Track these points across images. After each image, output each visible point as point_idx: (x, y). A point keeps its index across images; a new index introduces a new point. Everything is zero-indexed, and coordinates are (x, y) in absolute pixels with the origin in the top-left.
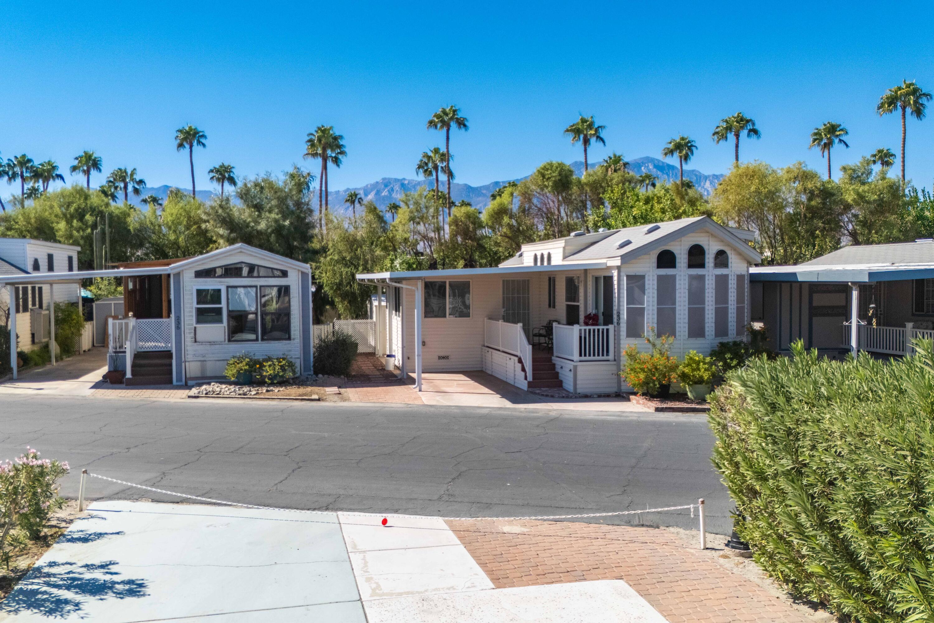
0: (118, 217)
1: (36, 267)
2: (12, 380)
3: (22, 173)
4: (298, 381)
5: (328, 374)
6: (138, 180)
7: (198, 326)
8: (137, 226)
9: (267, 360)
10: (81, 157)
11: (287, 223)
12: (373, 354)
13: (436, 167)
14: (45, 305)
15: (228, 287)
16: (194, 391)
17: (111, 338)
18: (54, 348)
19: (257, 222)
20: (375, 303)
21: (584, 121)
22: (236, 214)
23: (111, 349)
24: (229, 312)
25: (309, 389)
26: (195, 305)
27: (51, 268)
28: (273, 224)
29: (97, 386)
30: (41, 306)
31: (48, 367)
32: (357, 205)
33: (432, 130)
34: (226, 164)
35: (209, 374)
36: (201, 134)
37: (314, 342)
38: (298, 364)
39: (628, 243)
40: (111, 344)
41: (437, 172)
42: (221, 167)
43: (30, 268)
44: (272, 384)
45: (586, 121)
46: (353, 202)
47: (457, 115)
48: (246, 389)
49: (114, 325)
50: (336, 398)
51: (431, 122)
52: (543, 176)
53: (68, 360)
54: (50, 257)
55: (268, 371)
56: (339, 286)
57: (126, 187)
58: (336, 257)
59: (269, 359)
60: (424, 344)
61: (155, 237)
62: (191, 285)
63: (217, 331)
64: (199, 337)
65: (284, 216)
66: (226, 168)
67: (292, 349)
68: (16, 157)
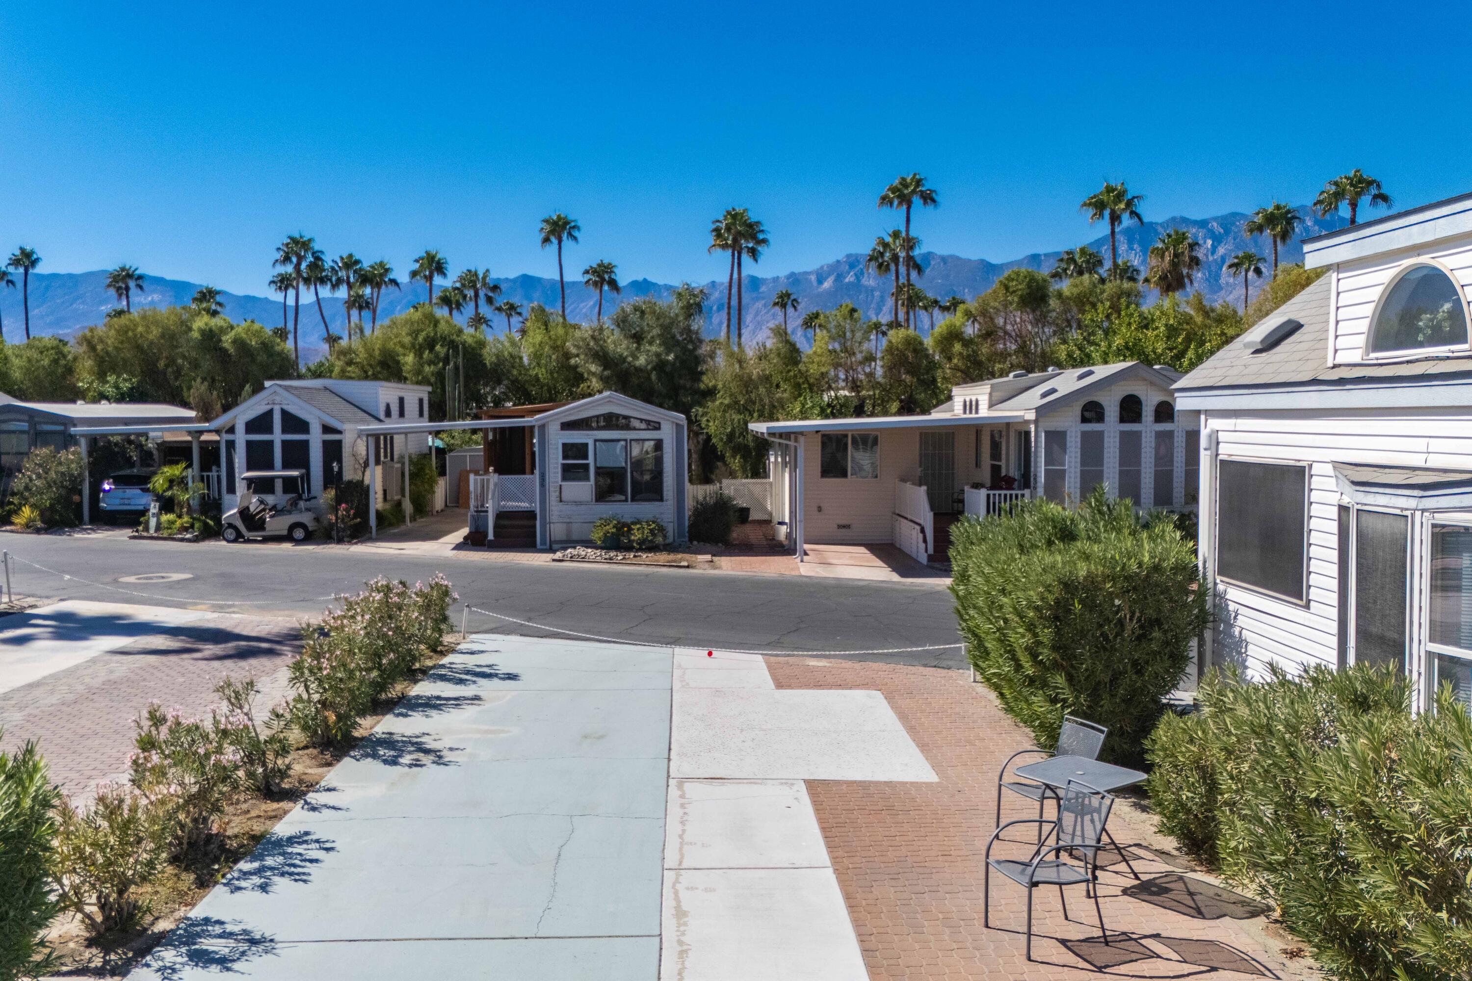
0: (473, 349)
1: (388, 413)
2: (370, 540)
3: (348, 277)
4: (670, 548)
5: (704, 541)
6: (491, 285)
7: (564, 484)
8: (494, 359)
9: (635, 523)
10: (422, 259)
11: (671, 357)
12: (768, 522)
13: (895, 258)
14: (396, 457)
15: (596, 441)
16: (559, 555)
17: (472, 496)
18: (408, 507)
19: (636, 358)
20: (772, 459)
21: (1109, 190)
22: (611, 347)
23: (472, 507)
24: (597, 469)
25: (680, 556)
26: (561, 461)
27: (402, 414)
28: (654, 358)
29: (458, 547)
30: (392, 459)
31: (403, 528)
32: (790, 310)
33: (886, 209)
34: (606, 262)
35: (575, 537)
36: (573, 224)
37: (689, 504)
38: (671, 529)
39: (1053, 391)
40: (472, 503)
41: (897, 265)
42: (599, 265)
43: (382, 416)
44: (640, 549)
45: (1113, 190)
46: (784, 306)
47: (923, 185)
48: (612, 554)
49: (476, 481)
50: (707, 565)
51: (884, 198)
53: (422, 521)
54: (401, 400)
55: (636, 536)
56: (731, 436)
57: (477, 295)
58: (726, 402)
59: (638, 522)
60: (820, 509)
61: (515, 372)
62: (557, 438)
63: (584, 489)
64: (565, 496)
65: (668, 347)
66: (605, 267)
67: (664, 511)
68: (341, 257)
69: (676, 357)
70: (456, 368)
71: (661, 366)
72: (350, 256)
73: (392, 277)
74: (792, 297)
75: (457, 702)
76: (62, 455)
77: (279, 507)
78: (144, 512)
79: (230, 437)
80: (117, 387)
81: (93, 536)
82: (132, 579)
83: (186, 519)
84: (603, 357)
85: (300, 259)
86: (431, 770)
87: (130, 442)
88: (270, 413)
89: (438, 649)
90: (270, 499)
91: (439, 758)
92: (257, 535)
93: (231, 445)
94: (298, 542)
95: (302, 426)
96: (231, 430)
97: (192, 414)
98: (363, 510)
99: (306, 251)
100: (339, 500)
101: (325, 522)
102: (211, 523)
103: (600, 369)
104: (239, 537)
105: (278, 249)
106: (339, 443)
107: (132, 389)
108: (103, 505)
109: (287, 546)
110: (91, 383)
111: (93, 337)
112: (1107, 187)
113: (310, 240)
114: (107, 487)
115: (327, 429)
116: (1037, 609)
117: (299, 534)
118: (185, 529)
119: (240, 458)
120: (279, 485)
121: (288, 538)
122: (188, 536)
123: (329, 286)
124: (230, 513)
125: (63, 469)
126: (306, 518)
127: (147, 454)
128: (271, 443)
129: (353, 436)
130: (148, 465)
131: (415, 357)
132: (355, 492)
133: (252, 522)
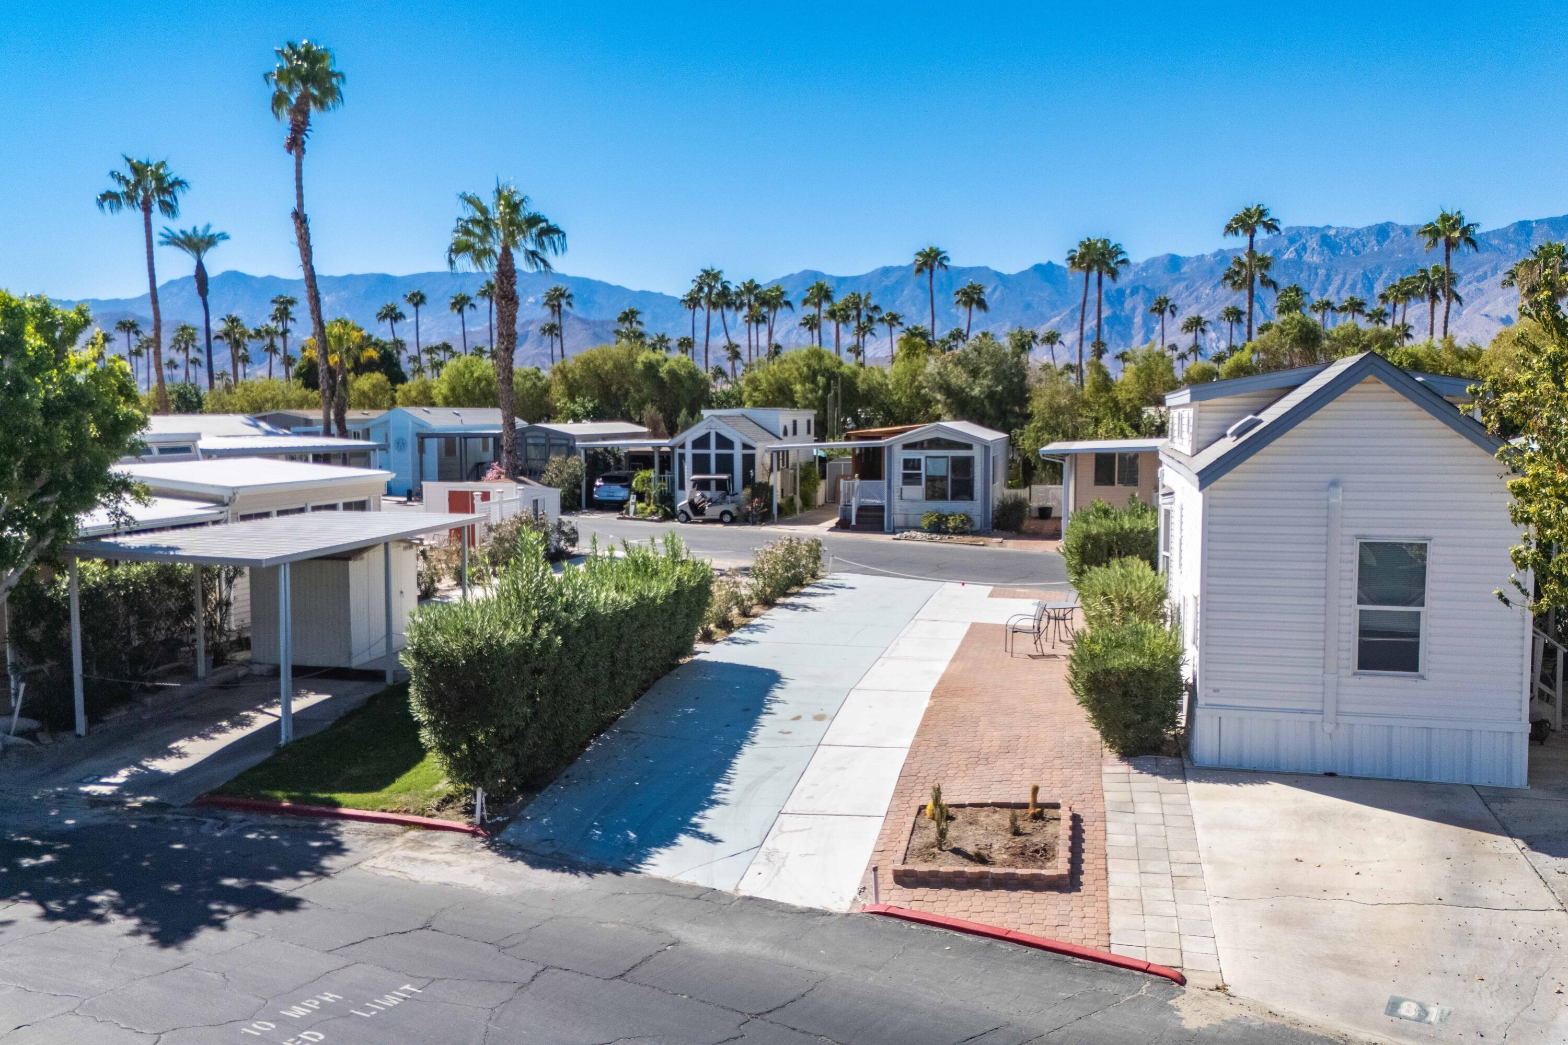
1: (785, 433)
2: (773, 523)
3: (749, 301)
4: (975, 533)
5: (1002, 529)
6: (872, 306)
7: (905, 487)
8: (865, 387)
9: (951, 515)
10: (813, 288)
13: (1250, 277)
14: (790, 465)
15: (927, 457)
16: (898, 536)
17: (842, 495)
18: (798, 501)
19: (972, 389)
21: (1445, 218)
22: (953, 380)
23: (842, 503)
24: (927, 476)
25: (980, 538)
26: (902, 471)
27: (795, 433)
28: (986, 390)
29: (831, 529)
30: (788, 467)
31: (794, 517)
33: (1231, 234)
34: (975, 284)
35: (911, 524)
36: (943, 255)
37: (994, 502)
38: (978, 521)
40: (842, 500)
42: (969, 287)
43: (781, 435)
44: (954, 533)
45: (1449, 219)
46: (1162, 311)
47: (1266, 215)
48: (934, 536)
49: (845, 484)
50: (997, 545)
53: (807, 513)
54: (795, 423)
55: (951, 524)
57: (859, 315)
58: (1039, 425)
59: (953, 514)
61: (882, 397)
62: (900, 456)
63: (917, 492)
64: (905, 496)
65: (997, 380)
66: (974, 288)
67: (974, 508)
68: (744, 284)
69: (1004, 388)
70: (836, 394)
71: (991, 395)
72: (752, 281)
73: (785, 299)
74: (1170, 303)
75: (824, 595)
76: (570, 461)
77: (714, 500)
78: (626, 501)
79: (681, 451)
80: (584, 407)
81: (592, 517)
83: (653, 507)
84: (947, 389)
85: (711, 288)
86: (810, 612)
87: (609, 452)
88: (708, 435)
89: (814, 576)
90: (708, 494)
91: (814, 610)
92: (699, 519)
93: (682, 456)
94: (726, 524)
95: (729, 444)
96: (683, 446)
97: (645, 429)
98: (769, 503)
99: (716, 281)
100: (754, 495)
101: (744, 511)
102: (669, 510)
103: (944, 397)
104: (688, 520)
105: (694, 281)
106: (753, 456)
107: (594, 408)
108: (596, 496)
109: (719, 526)
110: (565, 404)
111: (565, 368)
112: (1442, 216)
113: (719, 272)
114: (598, 483)
115: (746, 446)
116: (1075, 548)
117: (727, 518)
118: (653, 513)
119: (688, 467)
120: (713, 484)
121: (719, 521)
122: (656, 518)
123: (734, 308)
124: (682, 503)
125: (570, 471)
126: (731, 508)
127: (618, 460)
128: (708, 456)
129: (763, 451)
130: (619, 469)
131: (803, 385)
132: (764, 491)
133: (696, 509)
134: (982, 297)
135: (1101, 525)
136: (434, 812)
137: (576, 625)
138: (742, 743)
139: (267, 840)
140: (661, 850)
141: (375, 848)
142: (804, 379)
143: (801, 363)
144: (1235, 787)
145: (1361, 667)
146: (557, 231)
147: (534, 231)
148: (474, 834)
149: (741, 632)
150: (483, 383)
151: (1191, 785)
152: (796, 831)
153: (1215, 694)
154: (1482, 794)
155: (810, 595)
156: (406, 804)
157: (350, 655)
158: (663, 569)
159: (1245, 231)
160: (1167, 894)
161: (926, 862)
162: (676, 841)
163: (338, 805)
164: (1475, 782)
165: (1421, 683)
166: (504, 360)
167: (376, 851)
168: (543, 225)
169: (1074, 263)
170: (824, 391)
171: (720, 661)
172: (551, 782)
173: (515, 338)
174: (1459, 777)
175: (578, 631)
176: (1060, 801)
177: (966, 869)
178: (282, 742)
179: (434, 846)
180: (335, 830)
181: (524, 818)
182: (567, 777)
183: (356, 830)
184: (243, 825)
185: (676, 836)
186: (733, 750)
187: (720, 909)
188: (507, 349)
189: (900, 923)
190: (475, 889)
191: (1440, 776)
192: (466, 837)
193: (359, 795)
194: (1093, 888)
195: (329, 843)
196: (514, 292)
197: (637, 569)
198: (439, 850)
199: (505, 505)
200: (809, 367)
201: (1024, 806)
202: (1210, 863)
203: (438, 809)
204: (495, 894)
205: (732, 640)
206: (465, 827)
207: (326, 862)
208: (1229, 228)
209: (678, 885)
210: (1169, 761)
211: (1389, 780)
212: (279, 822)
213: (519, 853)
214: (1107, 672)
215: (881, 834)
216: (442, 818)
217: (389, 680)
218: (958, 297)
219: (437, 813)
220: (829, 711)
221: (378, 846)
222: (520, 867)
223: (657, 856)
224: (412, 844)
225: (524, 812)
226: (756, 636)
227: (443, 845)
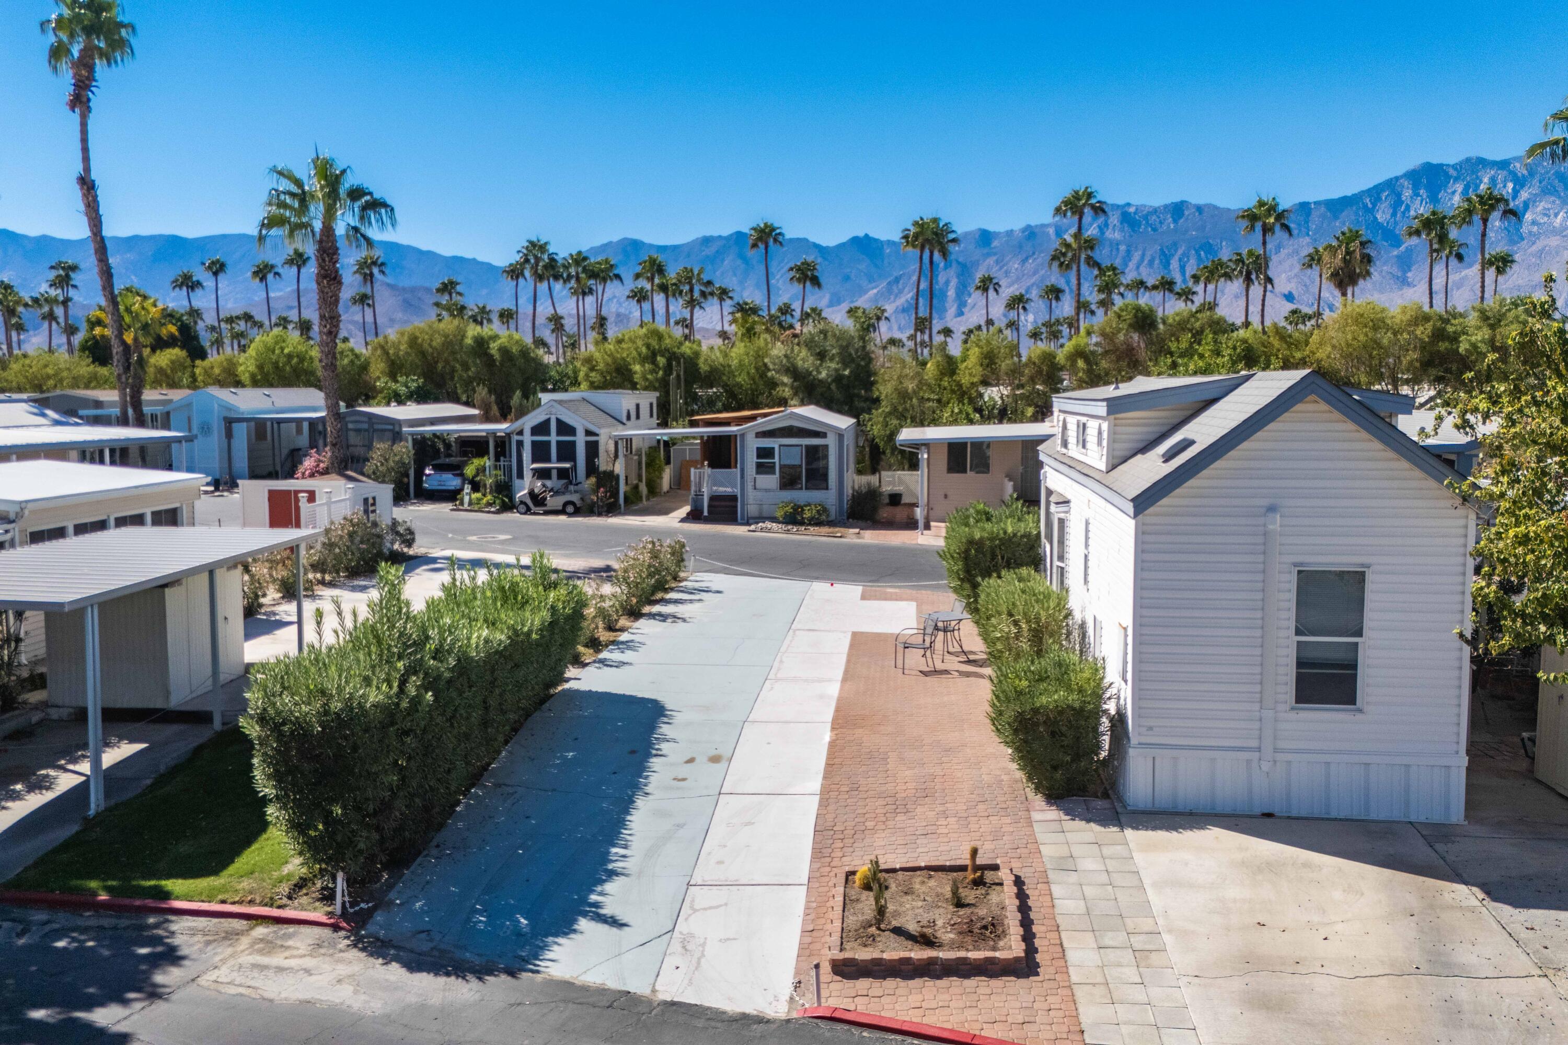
0: (691, 359)
1: (629, 418)
2: (620, 514)
3: (577, 273)
4: (831, 524)
5: (857, 519)
6: (705, 280)
7: (757, 476)
8: (707, 368)
9: (806, 505)
10: (646, 262)
12: (910, 505)
14: (635, 452)
15: (780, 446)
16: (753, 527)
17: (693, 484)
18: (643, 489)
19: (820, 373)
21: (1261, 204)
22: (800, 363)
23: (693, 491)
24: (781, 467)
25: (837, 529)
26: (755, 460)
27: (638, 417)
28: (833, 373)
29: (683, 520)
30: (632, 454)
31: (641, 505)
34: (809, 260)
35: (765, 515)
36: (778, 231)
37: (848, 491)
38: (833, 511)
40: (693, 488)
42: (802, 264)
44: (810, 524)
45: (1265, 204)
46: (986, 290)
47: (1094, 198)
48: (790, 527)
49: (695, 473)
50: (854, 536)
52: (1119, 316)
53: (654, 500)
54: (638, 406)
55: (807, 514)
58: (887, 410)
59: (809, 505)
60: (946, 496)
61: (725, 378)
62: (753, 444)
63: (771, 481)
64: (758, 486)
65: (845, 364)
66: (808, 265)
67: (829, 497)
68: (571, 255)
69: (851, 372)
70: (678, 376)
71: (838, 379)
72: (580, 253)
73: (616, 272)
74: (995, 281)
75: (691, 601)
76: (396, 448)
78: (460, 490)
79: (519, 438)
80: (407, 387)
81: (422, 508)
82: (474, 538)
83: (489, 497)
84: (793, 371)
85: (537, 259)
86: (681, 624)
87: (438, 437)
88: (548, 421)
89: (675, 578)
90: (549, 483)
91: (684, 620)
92: (540, 510)
93: (520, 444)
94: (569, 515)
95: (571, 431)
96: (521, 433)
97: (476, 412)
98: (615, 493)
99: (542, 253)
100: (599, 485)
101: (589, 501)
102: (507, 500)
103: (791, 380)
104: (528, 511)
105: (519, 252)
106: (596, 443)
107: (419, 387)
108: (426, 485)
109: (563, 518)
110: (386, 383)
111: (388, 344)
112: (1259, 201)
113: (546, 243)
114: (427, 472)
115: (588, 433)
117: (570, 509)
118: (489, 504)
119: (527, 455)
120: (554, 474)
121: (562, 512)
122: (492, 509)
123: (561, 281)
124: (521, 493)
125: (397, 458)
126: (575, 498)
127: (448, 446)
128: (549, 443)
129: (607, 436)
130: (449, 456)
131: (643, 366)
132: (608, 480)
133: (537, 500)
134: (816, 273)
135: (983, 529)
136: (285, 901)
137: (447, 675)
138: (634, 794)
139: (82, 949)
140: (560, 940)
141: (215, 954)
142: (643, 360)
143: (640, 343)
144: (1175, 833)
145: (1299, 700)
146: (385, 205)
147: (357, 204)
148: (336, 928)
149: (611, 651)
150: (295, 360)
151: (1129, 833)
152: (711, 908)
153: (1150, 733)
154: (1424, 833)
155: (677, 602)
156: (251, 893)
157: (167, 694)
158: (535, 595)
159: (1073, 213)
160: (1131, 973)
161: (865, 946)
162: (576, 927)
163: (166, 895)
164: (1413, 818)
165: (1359, 716)
166: (327, 344)
167: (217, 958)
168: (368, 198)
169: (908, 242)
170: (665, 371)
171: (594, 689)
172: (419, 853)
173: (339, 321)
174: (1397, 815)
175: (449, 682)
176: (998, 862)
177: (912, 955)
178: (92, 812)
179: (288, 948)
180: (166, 930)
181: (392, 902)
182: (438, 846)
183: (190, 929)
184: (47, 928)
185: (575, 921)
186: (626, 805)
187: (639, 1020)
188: (330, 333)
189: (849, 1030)
190: (344, 1007)
191: (1379, 813)
192: (327, 932)
193: (191, 881)
194: (1052, 970)
195: (160, 949)
196: (337, 271)
197: (505, 600)
198: (295, 952)
199: (333, 506)
200: (648, 346)
201: (963, 868)
202: (1170, 931)
203: (290, 898)
204: (369, 1013)
205: (603, 662)
206: (324, 919)
207: (159, 978)
208: (1058, 210)
209: (585, 989)
210: (1100, 804)
211: (1328, 819)
212: (93, 922)
213: (392, 952)
214: (1036, 711)
215: (807, 908)
216: (295, 909)
217: (217, 724)
218: (792, 274)
219: (289, 902)
220: (725, 751)
221: (219, 950)
222: (396, 972)
223: (555, 948)
224: (261, 946)
225: (392, 895)
226: (628, 656)
227: (298, 944)
